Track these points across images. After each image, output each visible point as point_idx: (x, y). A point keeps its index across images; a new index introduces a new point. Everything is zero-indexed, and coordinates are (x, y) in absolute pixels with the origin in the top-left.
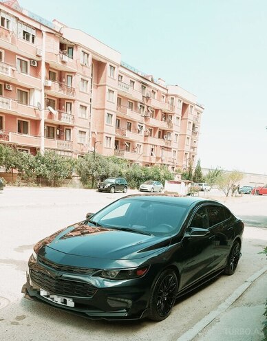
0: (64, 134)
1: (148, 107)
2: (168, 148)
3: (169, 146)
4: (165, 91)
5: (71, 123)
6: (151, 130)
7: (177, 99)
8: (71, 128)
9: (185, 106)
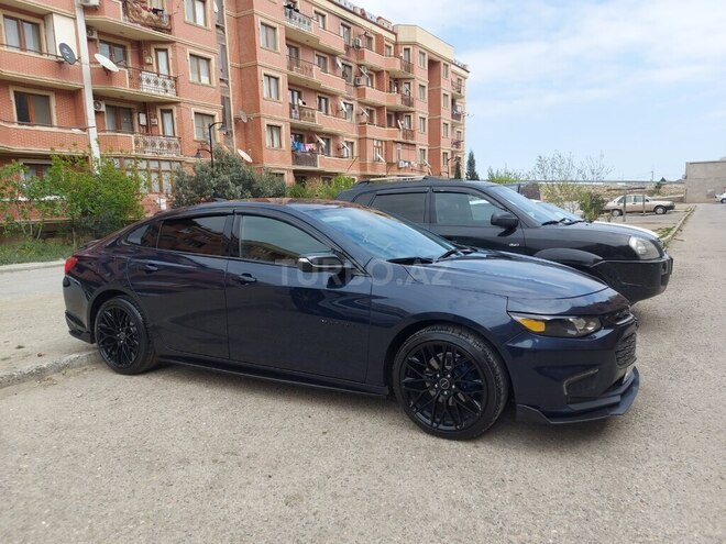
0: (157, 121)
1: (360, 66)
2: (408, 144)
3: (411, 142)
4: (393, 37)
5: (171, 95)
6: (371, 112)
7: (417, 50)
8: (175, 108)
9: (433, 64)
